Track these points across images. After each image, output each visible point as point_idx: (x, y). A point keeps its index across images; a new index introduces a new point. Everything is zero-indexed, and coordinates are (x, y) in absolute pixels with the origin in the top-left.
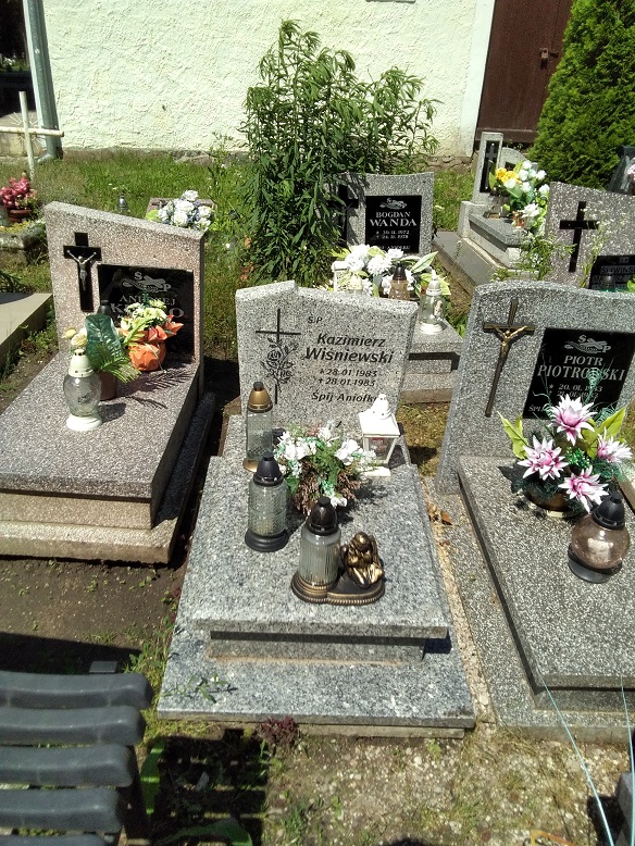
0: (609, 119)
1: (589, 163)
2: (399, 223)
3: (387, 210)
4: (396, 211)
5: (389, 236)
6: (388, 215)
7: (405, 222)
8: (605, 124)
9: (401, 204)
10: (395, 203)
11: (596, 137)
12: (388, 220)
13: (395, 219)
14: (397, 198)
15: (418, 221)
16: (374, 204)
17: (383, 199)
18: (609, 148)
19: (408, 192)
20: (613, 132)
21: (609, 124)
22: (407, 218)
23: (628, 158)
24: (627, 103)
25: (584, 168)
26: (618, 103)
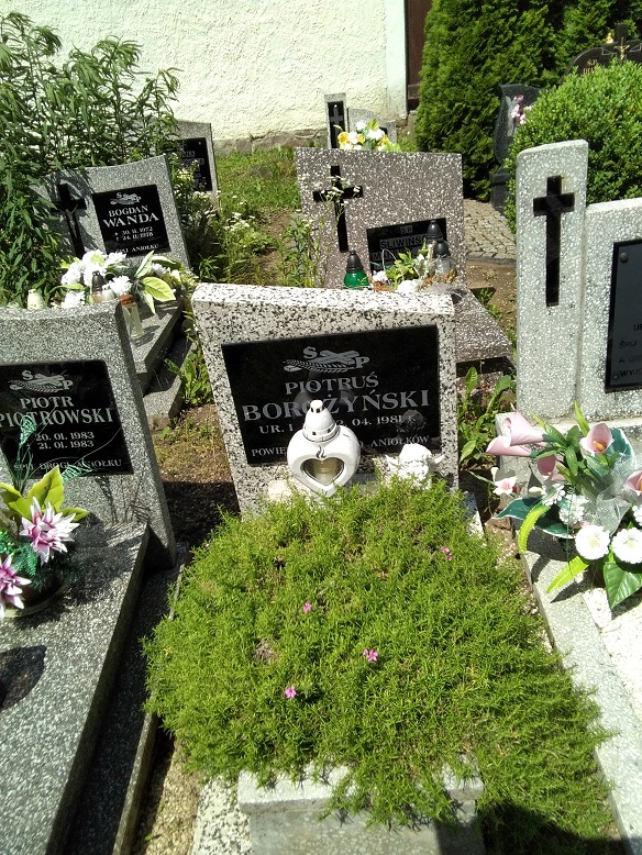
0: (481, 57)
1: (466, 111)
2: (138, 219)
3: (120, 207)
4: (131, 206)
5: (131, 236)
6: (122, 212)
7: (144, 218)
8: (477, 63)
9: (134, 198)
10: (126, 197)
11: (469, 80)
12: (124, 218)
13: (132, 216)
14: (129, 191)
15: (160, 214)
16: (104, 202)
17: (112, 195)
18: (484, 90)
19: (139, 183)
20: (488, 70)
21: (483, 62)
22: (145, 212)
23: (508, 99)
24: (498, 34)
25: (463, 118)
26: (487, 34)
